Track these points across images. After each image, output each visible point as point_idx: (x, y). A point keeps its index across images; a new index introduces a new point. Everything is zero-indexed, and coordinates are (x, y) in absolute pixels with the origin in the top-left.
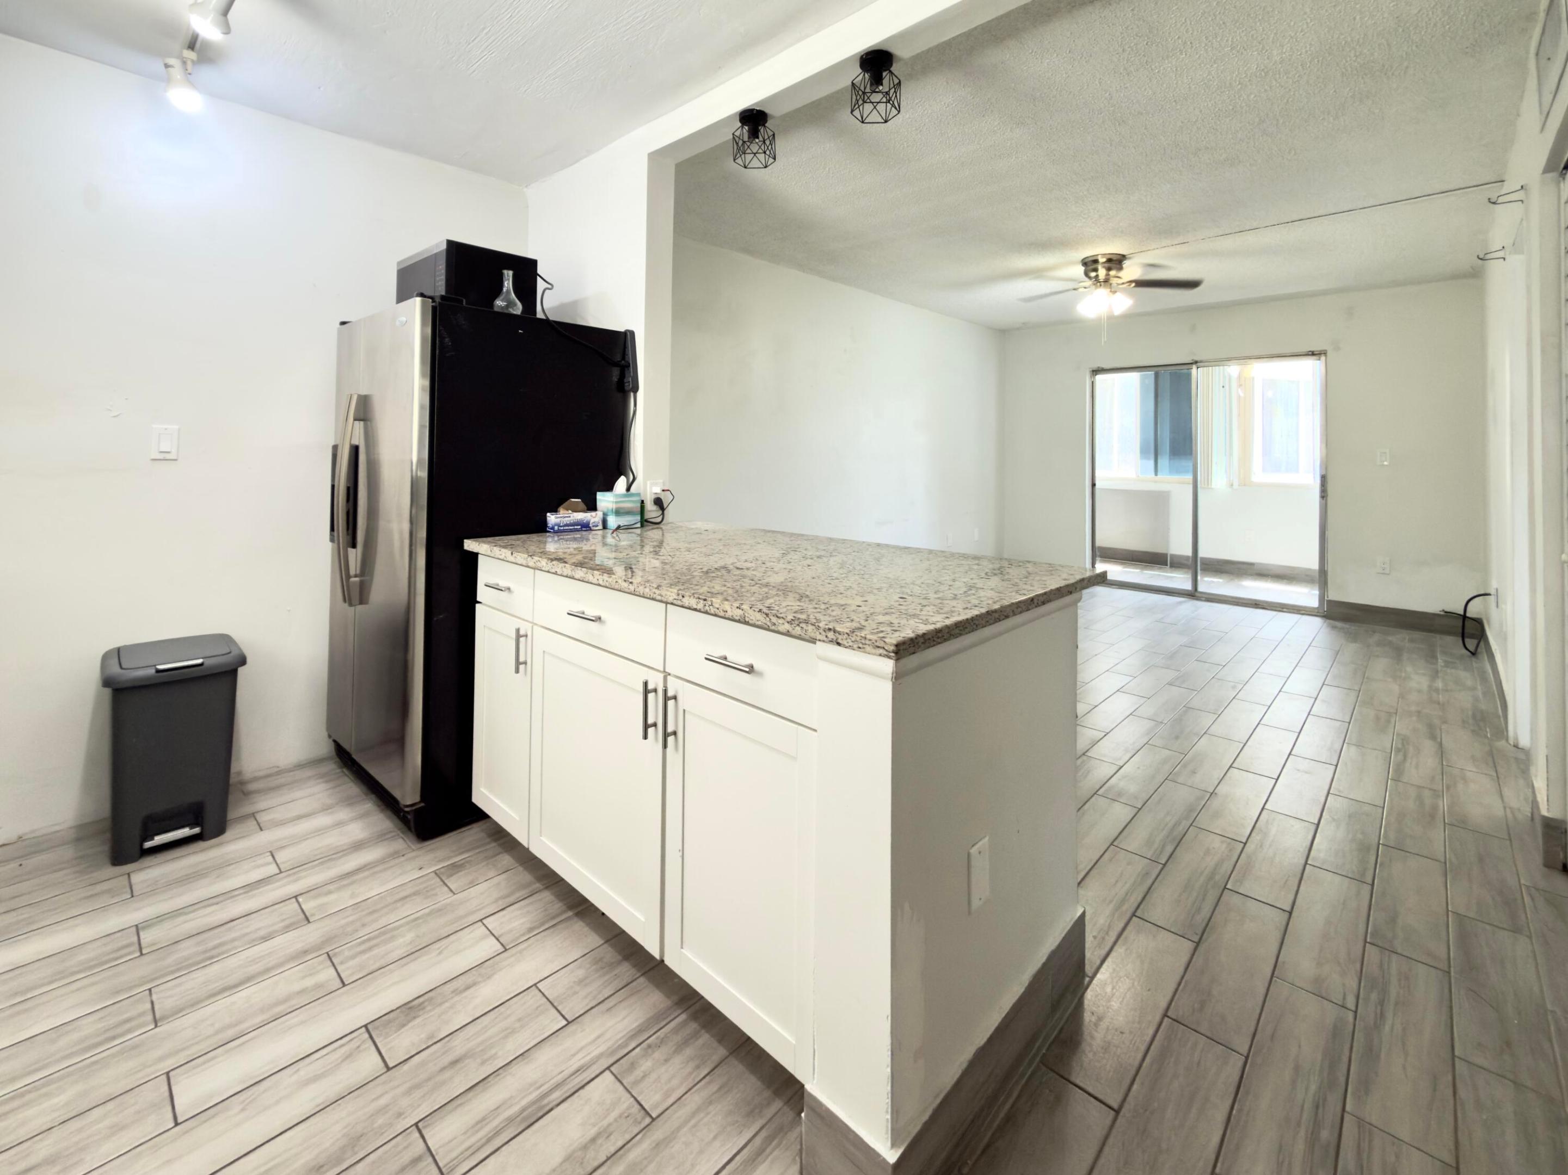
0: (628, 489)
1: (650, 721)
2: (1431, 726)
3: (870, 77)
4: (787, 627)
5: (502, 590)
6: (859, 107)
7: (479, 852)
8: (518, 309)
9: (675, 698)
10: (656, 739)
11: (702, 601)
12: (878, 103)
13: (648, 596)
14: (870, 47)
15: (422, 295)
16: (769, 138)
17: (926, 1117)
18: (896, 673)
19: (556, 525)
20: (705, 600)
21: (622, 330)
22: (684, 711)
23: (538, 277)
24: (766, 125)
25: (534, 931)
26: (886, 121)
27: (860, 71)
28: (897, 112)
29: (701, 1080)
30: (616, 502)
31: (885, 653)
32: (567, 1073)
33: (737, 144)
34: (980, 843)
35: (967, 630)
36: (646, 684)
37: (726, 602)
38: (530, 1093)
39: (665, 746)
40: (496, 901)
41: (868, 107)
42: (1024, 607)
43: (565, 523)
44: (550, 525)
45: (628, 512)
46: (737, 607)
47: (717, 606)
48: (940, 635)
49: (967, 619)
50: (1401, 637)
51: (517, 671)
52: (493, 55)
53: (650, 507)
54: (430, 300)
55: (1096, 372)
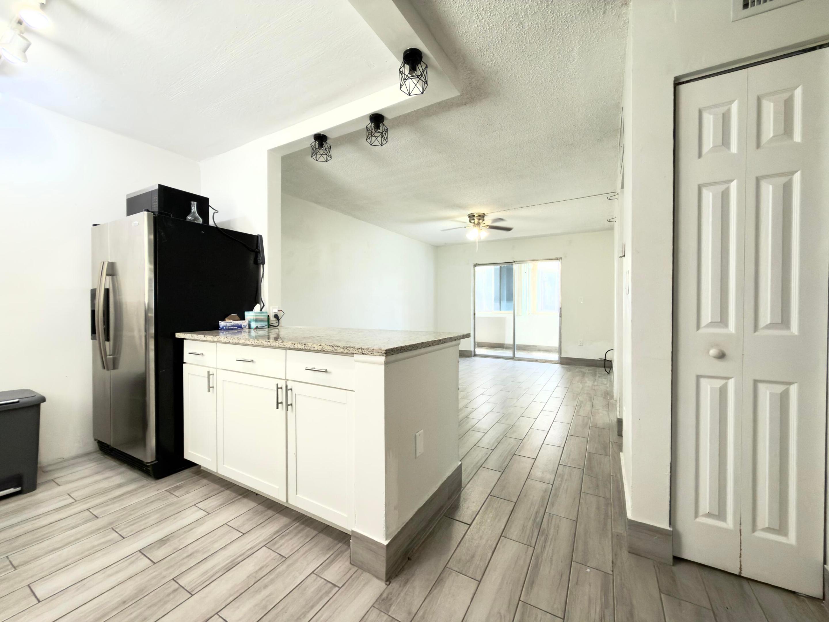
0: (261, 310)
1: (279, 401)
2: (591, 398)
3: (374, 125)
4: (342, 350)
5: (199, 354)
6: (369, 138)
7: (189, 481)
8: (200, 221)
9: (291, 389)
10: (282, 409)
11: (303, 345)
12: (378, 137)
13: (278, 346)
14: (374, 112)
15: (148, 211)
16: (328, 148)
17: (399, 530)
18: (386, 361)
19: (224, 326)
20: (305, 344)
21: (256, 234)
22: (296, 394)
23: (210, 207)
24: (327, 142)
25: (221, 506)
26: (381, 146)
27: (370, 122)
28: (386, 142)
29: (307, 543)
30: (255, 316)
31: (382, 354)
32: (245, 551)
33: (313, 149)
34: (420, 432)
35: (414, 349)
36: (277, 385)
37: (314, 344)
38: (228, 560)
39: (287, 410)
40: (202, 497)
41: (373, 139)
42: (437, 343)
43: (229, 325)
44: (221, 326)
45: (261, 321)
46: (320, 345)
47: (311, 346)
48: (403, 349)
49: (414, 344)
50: (585, 369)
51: (209, 391)
52: (184, 92)
53: (272, 319)
54: (153, 213)
55: (475, 265)
